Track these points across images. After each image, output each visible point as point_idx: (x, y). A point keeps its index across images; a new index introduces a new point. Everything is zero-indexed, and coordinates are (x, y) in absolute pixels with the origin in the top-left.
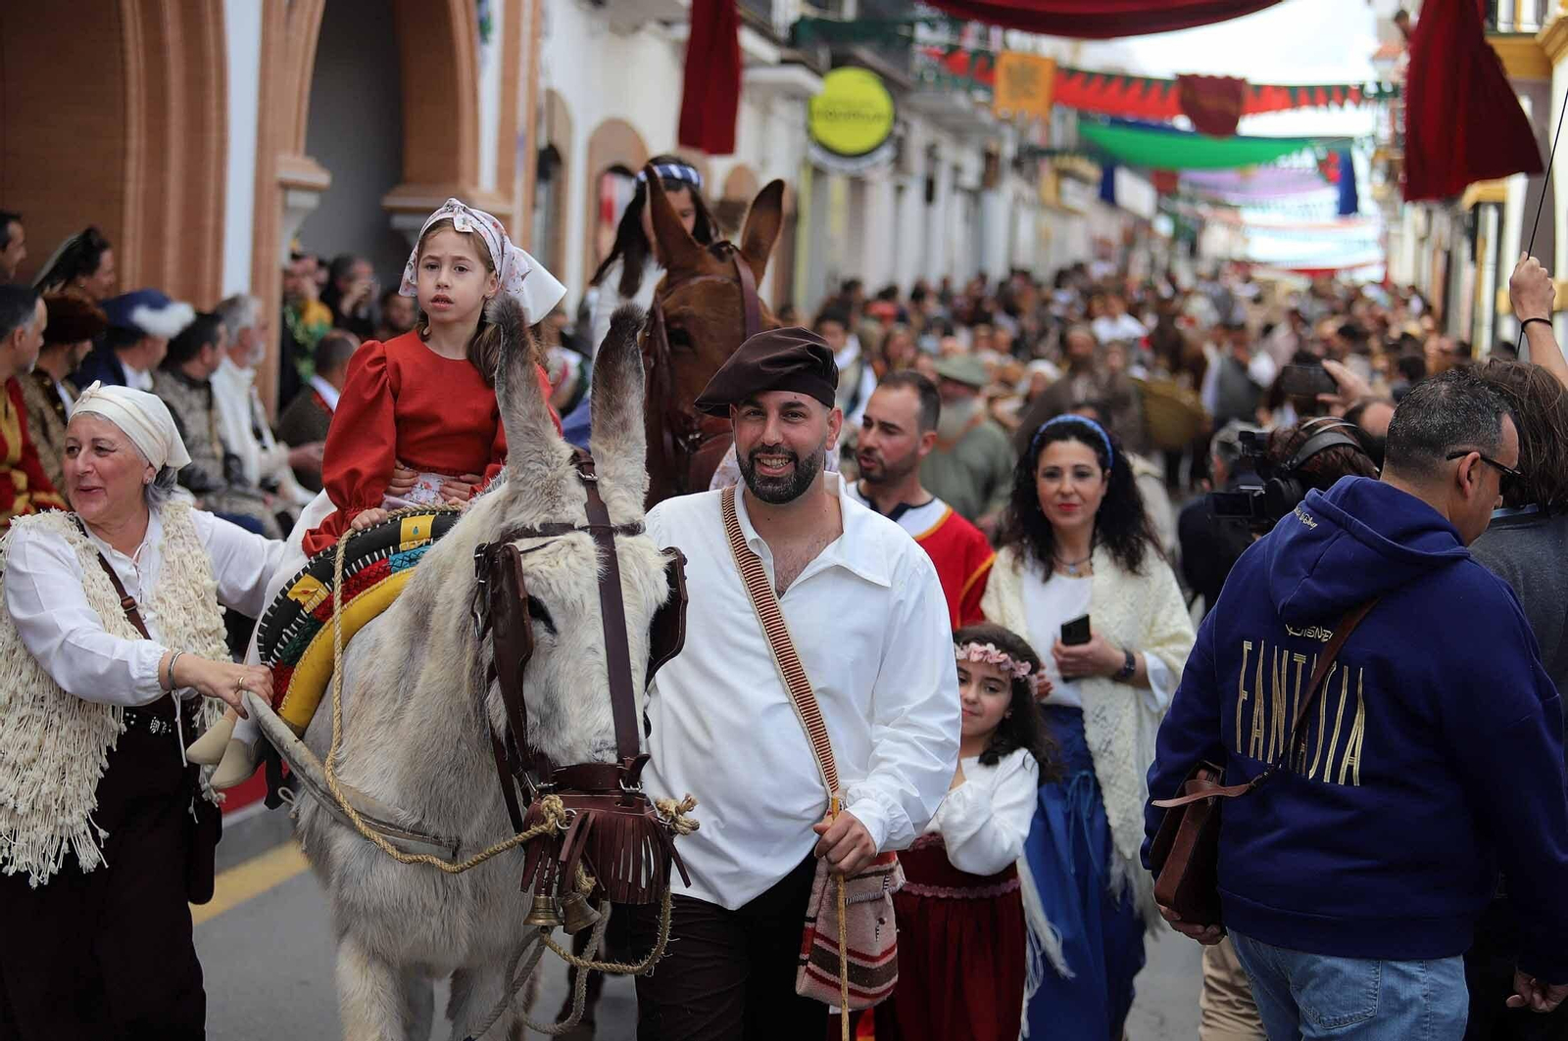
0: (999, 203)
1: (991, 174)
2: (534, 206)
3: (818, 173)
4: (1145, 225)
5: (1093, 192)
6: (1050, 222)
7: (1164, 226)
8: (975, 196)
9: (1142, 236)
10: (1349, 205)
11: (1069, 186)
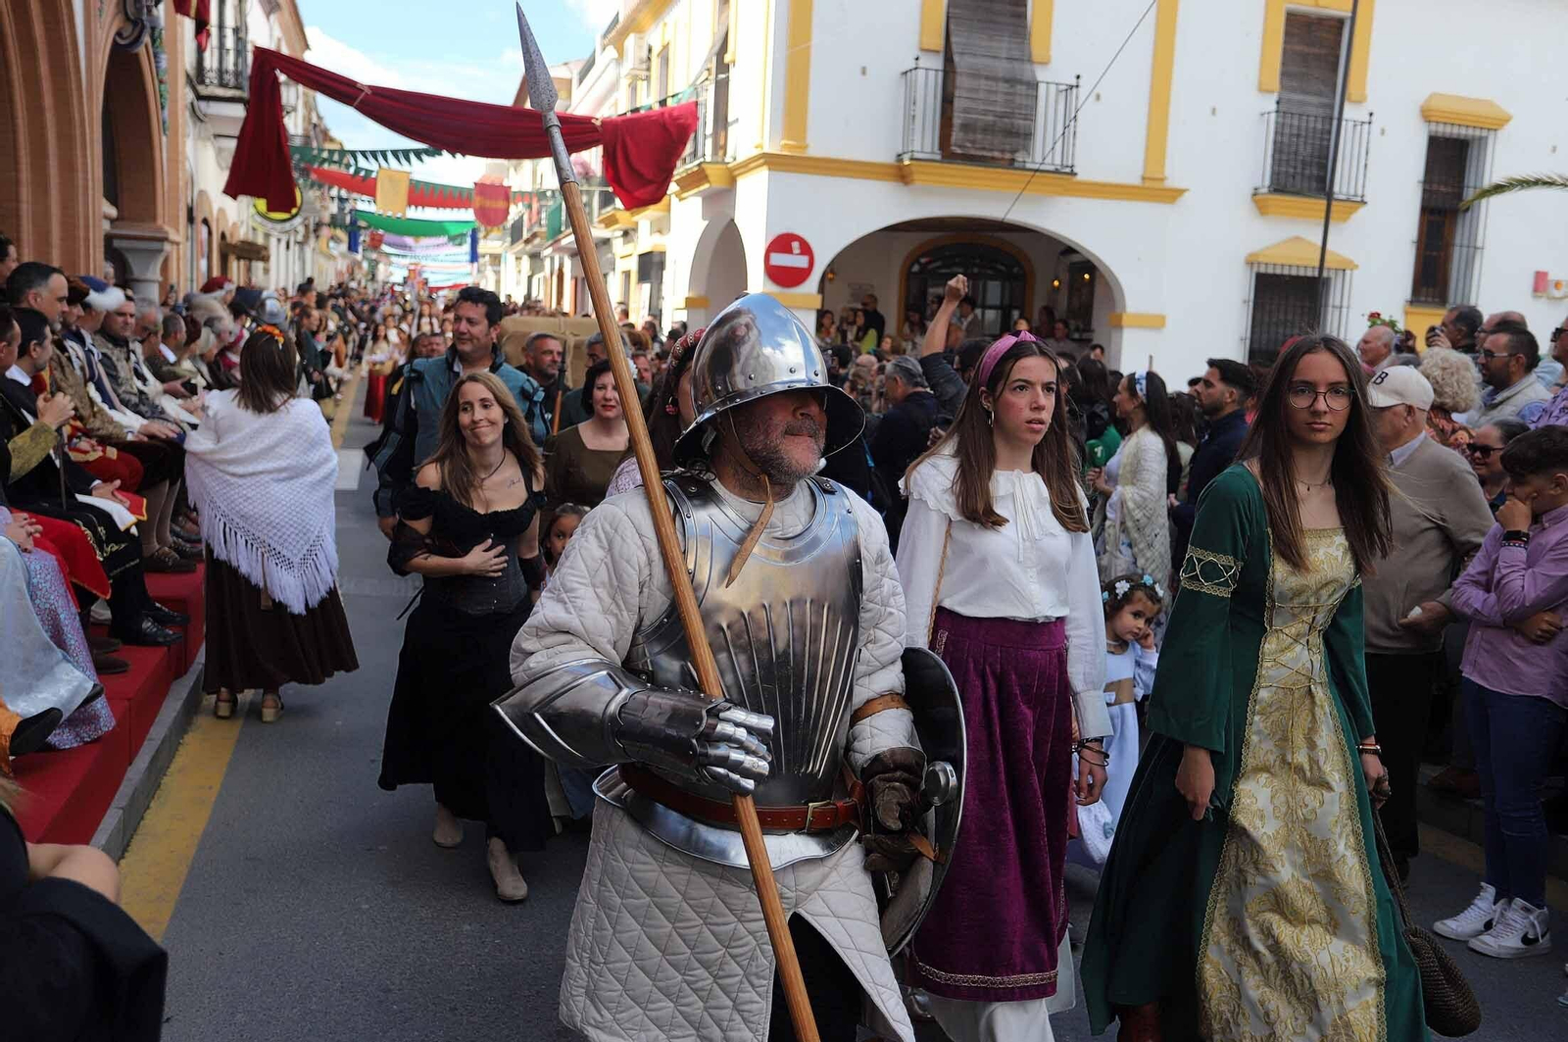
0: (308, 251)
1: (306, 237)
2: (187, 239)
3: (254, 229)
4: (359, 264)
5: (344, 247)
6: (322, 260)
7: (365, 265)
8: (301, 244)
9: (356, 271)
10: (474, 257)
11: (332, 244)
